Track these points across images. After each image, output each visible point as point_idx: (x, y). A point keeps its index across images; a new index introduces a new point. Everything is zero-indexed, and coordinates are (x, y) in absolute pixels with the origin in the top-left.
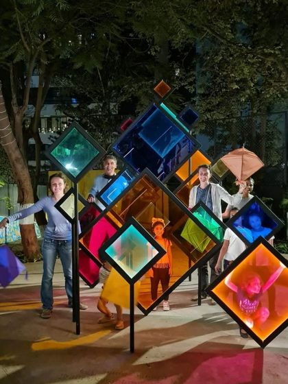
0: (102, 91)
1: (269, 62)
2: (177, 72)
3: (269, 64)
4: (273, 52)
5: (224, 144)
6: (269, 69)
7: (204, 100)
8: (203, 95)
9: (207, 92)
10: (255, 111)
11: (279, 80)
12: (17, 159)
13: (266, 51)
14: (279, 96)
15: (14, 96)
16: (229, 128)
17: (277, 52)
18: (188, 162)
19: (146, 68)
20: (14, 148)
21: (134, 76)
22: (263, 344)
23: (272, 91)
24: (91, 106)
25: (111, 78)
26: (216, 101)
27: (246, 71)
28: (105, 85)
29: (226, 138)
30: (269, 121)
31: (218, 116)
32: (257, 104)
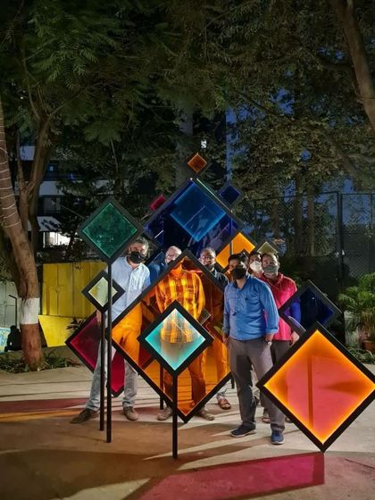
0: (115, 166)
1: (315, 135)
2: (204, 144)
3: (316, 137)
4: (319, 124)
5: (264, 231)
6: (316, 142)
7: (239, 177)
8: (239, 171)
9: (243, 168)
10: (301, 192)
11: (328, 155)
12: (22, 244)
13: (312, 123)
14: (329, 173)
15: (20, 170)
16: (269, 212)
17: (324, 124)
18: (229, 246)
19: (168, 139)
20: (18, 231)
21: (155, 148)
22: (323, 447)
23: (320, 167)
24: (101, 184)
25: (126, 150)
26: (254, 179)
27: (289, 143)
28: (119, 158)
29: (266, 224)
30: (317, 204)
31: (257, 195)
32: (303, 182)
